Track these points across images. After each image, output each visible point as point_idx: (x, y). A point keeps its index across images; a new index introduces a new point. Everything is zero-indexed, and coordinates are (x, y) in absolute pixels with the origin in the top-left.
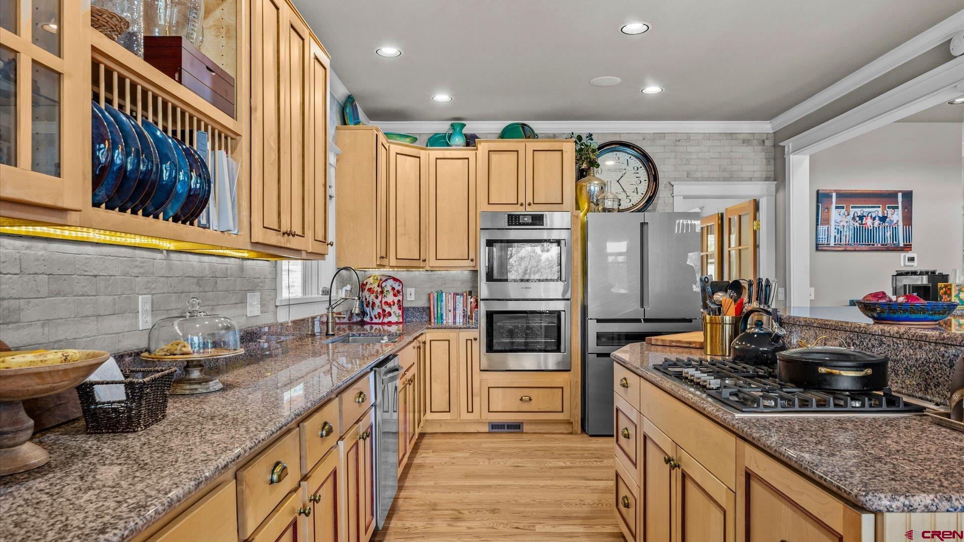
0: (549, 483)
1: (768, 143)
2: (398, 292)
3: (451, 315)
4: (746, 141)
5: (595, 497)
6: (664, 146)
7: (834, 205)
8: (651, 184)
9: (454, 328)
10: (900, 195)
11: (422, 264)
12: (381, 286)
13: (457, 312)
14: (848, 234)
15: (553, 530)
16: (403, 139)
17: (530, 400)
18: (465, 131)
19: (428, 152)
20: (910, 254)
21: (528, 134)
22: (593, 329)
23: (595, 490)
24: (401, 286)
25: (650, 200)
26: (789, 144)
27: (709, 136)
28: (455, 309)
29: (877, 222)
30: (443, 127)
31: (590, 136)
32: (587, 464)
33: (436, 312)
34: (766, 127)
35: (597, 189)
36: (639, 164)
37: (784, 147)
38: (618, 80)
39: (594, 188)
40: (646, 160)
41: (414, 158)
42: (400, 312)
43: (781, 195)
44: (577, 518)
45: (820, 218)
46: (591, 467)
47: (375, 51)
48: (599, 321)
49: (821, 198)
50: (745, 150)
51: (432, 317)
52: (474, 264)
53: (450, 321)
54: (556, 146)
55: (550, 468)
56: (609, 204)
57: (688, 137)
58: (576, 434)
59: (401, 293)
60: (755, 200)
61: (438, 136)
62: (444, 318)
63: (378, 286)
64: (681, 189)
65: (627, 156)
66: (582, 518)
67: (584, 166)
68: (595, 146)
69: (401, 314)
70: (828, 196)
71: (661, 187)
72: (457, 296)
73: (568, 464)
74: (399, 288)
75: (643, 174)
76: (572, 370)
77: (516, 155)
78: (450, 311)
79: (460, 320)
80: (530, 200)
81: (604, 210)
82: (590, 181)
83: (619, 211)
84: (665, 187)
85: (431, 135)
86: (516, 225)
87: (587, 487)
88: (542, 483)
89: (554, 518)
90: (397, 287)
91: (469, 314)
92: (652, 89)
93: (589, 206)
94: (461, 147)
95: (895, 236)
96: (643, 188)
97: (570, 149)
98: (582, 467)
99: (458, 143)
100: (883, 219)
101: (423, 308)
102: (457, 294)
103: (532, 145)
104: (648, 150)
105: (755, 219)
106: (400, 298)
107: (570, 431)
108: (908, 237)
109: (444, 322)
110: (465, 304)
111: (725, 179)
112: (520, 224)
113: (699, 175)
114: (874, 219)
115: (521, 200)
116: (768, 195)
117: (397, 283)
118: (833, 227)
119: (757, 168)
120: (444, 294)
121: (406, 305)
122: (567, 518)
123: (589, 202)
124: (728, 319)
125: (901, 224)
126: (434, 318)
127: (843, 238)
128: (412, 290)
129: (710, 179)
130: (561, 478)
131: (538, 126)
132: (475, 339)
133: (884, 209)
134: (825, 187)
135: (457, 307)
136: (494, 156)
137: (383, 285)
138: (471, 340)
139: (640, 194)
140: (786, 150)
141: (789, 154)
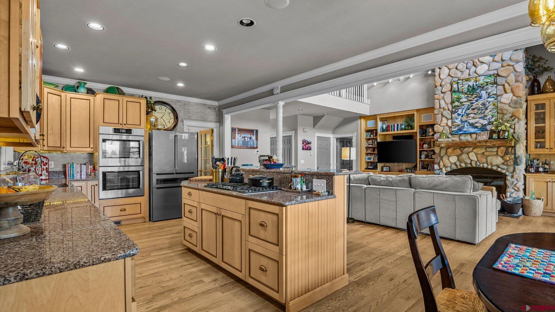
0: (146, 240)
1: (217, 109)
2: (46, 163)
3: (79, 174)
4: (210, 108)
5: (168, 241)
6: (180, 106)
7: (237, 133)
8: (175, 120)
9: (81, 180)
10: (255, 131)
11: (62, 149)
12: (35, 161)
13: (83, 173)
14: (241, 142)
15: (158, 254)
16: (51, 86)
17: (125, 210)
18: (86, 86)
19: (65, 94)
20: (257, 150)
21: (120, 92)
22: (155, 178)
23: (167, 239)
24: (48, 160)
25: (175, 126)
26: (224, 111)
27: (197, 104)
28: (81, 171)
29: (249, 139)
30: (72, 82)
31: (151, 98)
32: (158, 231)
33: (69, 173)
34: (216, 103)
35: (154, 120)
36: (170, 112)
37: (222, 111)
38: (168, 79)
39: (153, 119)
40: (174, 110)
41: (58, 96)
42: (47, 174)
43: (221, 128)
44: (166, 248)
45: (233, 137)
46: (161, 232)
47: (53, 45)
48: (157, 174)
49: (233, 130)
50: (209, 110)
51: (67, 176)
52: (93, 150)
53: (78, 177)
54: (138, 100)
55: (144, 235)
56: (160, 127)
57: (189, 103)
58: (147, 222)
59: (48, 164)
60: (212, 129)
61: (69, 86)
62: (75, 176)
63: (33, 160)
64: (187, 123)
65: (165, 108)
66: (168, 248)
67: (150, 110)
68: (153, 102)
69: (47, 175)
70: (235, 129)
71: (179, 121)
72: (82, 165)
73: (150, 232)
74: (47, 161)
75: (172, 115)
76: (145, 196)
77: (118, 102)
78: (78, 172)
79: (84, 177)
80: (125, 122)
81: (158, 129)
82: (151, 117)
83: (164, 130)
84: (180, 121)
85: (65, 85)
86: (118, 133)
87: (163, 238)
88: (143, 241)
89: (156, 250)
90: (45, 160)
91: (89, 173)
92: (181, 85)
93: (150, 127)
94: (84, 94)
95: (253, 144)
96: (172, 121)
97: (143, 102)
98: (158, 232)
99: (83, 92)
100: (250, 138)
101: (59, 172)
102: (82, 164)
103: (126, 99)
104: (174, 106)
105: (212, 136)
106: (47, 166)
107: (144, 221)
108: (257, 144)
109: (75, 178)
110: (87, 169)
111: (202, 121)
112: (120, 133)
113: (193, 118)
114: (248, 138)
115: (121, 122)
116: (217, 128)
117: (45, 159)
118: (236, 140)
119: (213, 117)
120: (75, 164)
121: (50, 170)
122: (161, 249)
123: (150, 125)
124: (220, 170)
125: (255, 140)
126: (69, 176)
127: (239, 144)
128: (53, 163)
129: (197, 120)
130: (150, 238)
131: (125, 90)
132: (96, 185)
133: (251, 135)
134: (235, 126)
135: (82, 170)
136: (106, 101)
137: (37, 160)
138: (94, 186)
139: (171, 123)
140: (223, 113)
141: (224, 114)
